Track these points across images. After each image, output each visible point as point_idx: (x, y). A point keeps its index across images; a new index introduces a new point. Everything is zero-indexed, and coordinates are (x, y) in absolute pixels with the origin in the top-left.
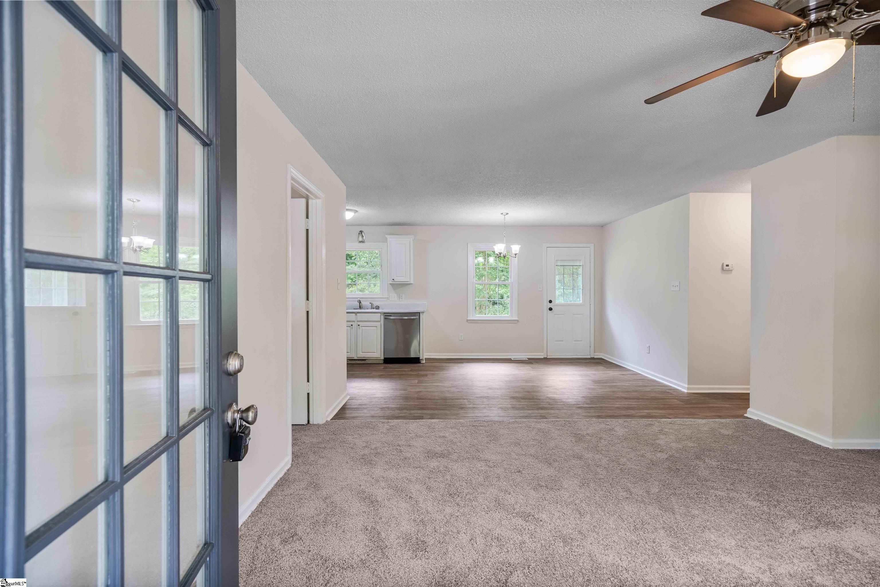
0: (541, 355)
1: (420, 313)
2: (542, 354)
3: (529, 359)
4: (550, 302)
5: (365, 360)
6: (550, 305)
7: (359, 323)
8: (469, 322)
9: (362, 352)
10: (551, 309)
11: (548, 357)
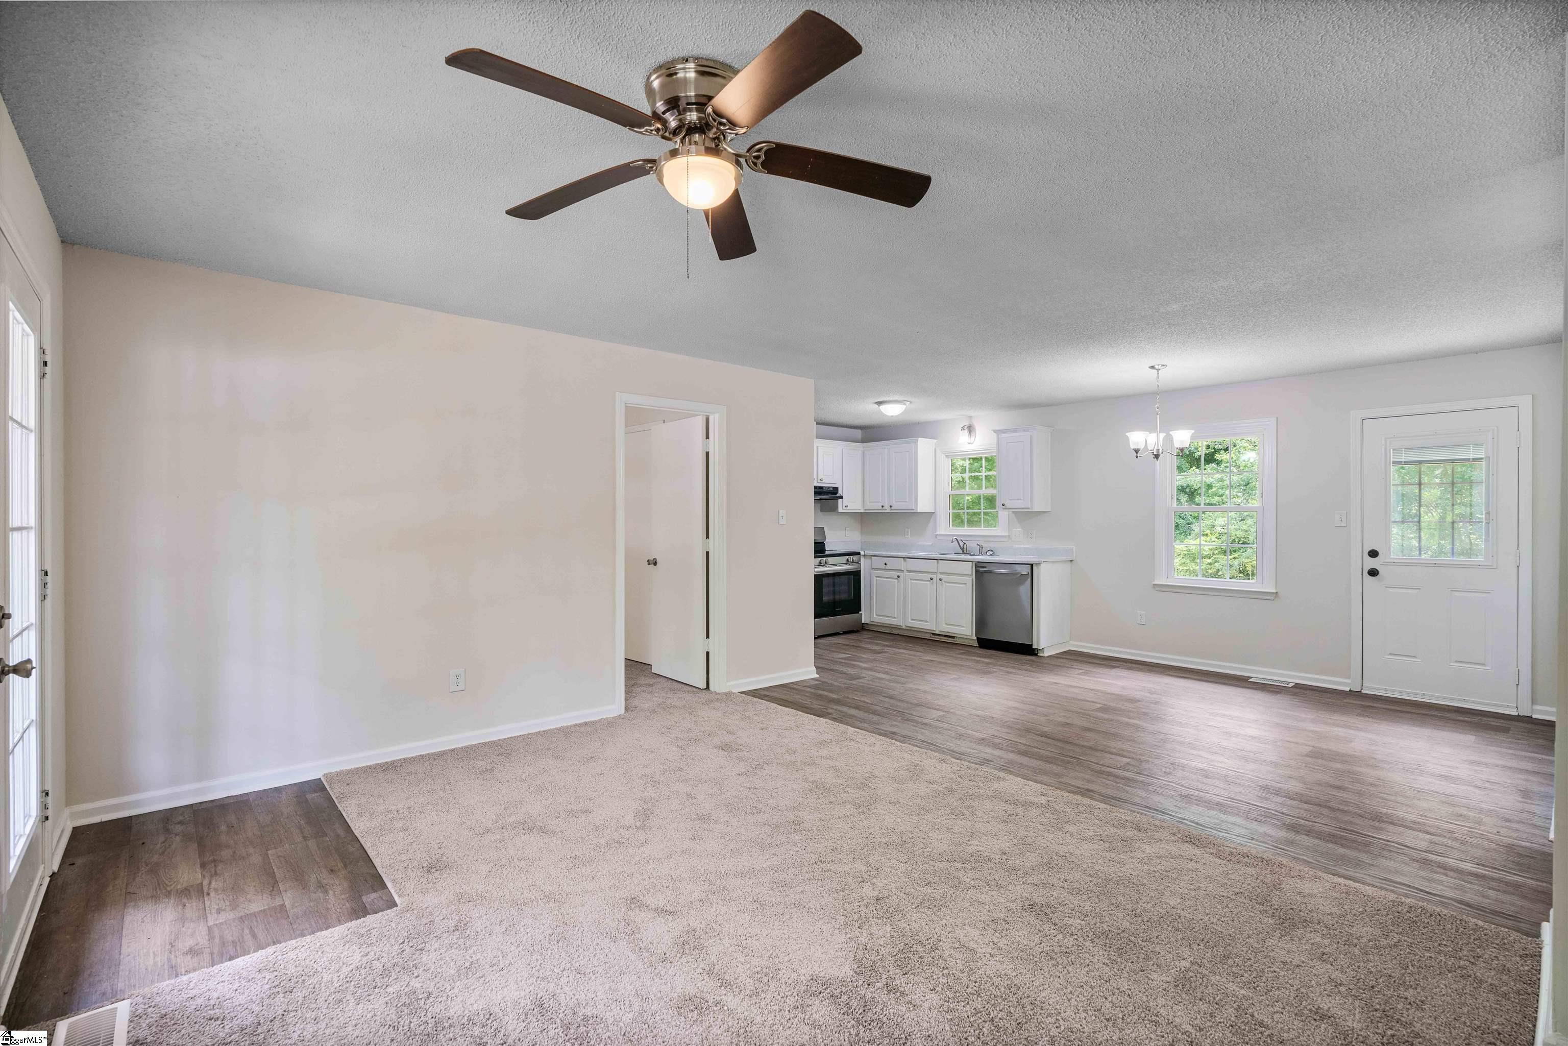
0: (1343, 684)
1: (1032, 565)
2: (1349, 681)
3: (1297, 686)
4: (1373, 554)
5: (953, 637)
6: (1371, 563)
7: (942, 576)
8: (1156, 589)
9: (946, 624)
10: (1373, 573)
11: (1363, 691)
